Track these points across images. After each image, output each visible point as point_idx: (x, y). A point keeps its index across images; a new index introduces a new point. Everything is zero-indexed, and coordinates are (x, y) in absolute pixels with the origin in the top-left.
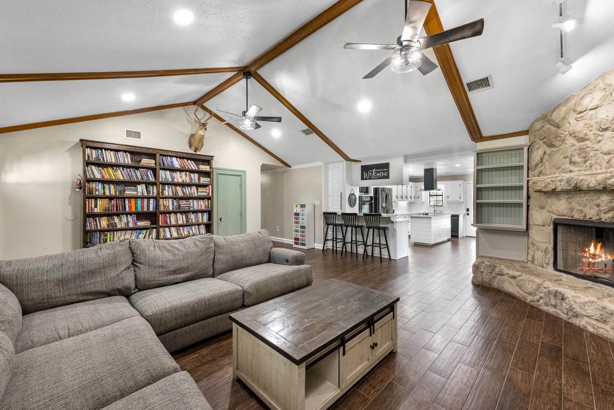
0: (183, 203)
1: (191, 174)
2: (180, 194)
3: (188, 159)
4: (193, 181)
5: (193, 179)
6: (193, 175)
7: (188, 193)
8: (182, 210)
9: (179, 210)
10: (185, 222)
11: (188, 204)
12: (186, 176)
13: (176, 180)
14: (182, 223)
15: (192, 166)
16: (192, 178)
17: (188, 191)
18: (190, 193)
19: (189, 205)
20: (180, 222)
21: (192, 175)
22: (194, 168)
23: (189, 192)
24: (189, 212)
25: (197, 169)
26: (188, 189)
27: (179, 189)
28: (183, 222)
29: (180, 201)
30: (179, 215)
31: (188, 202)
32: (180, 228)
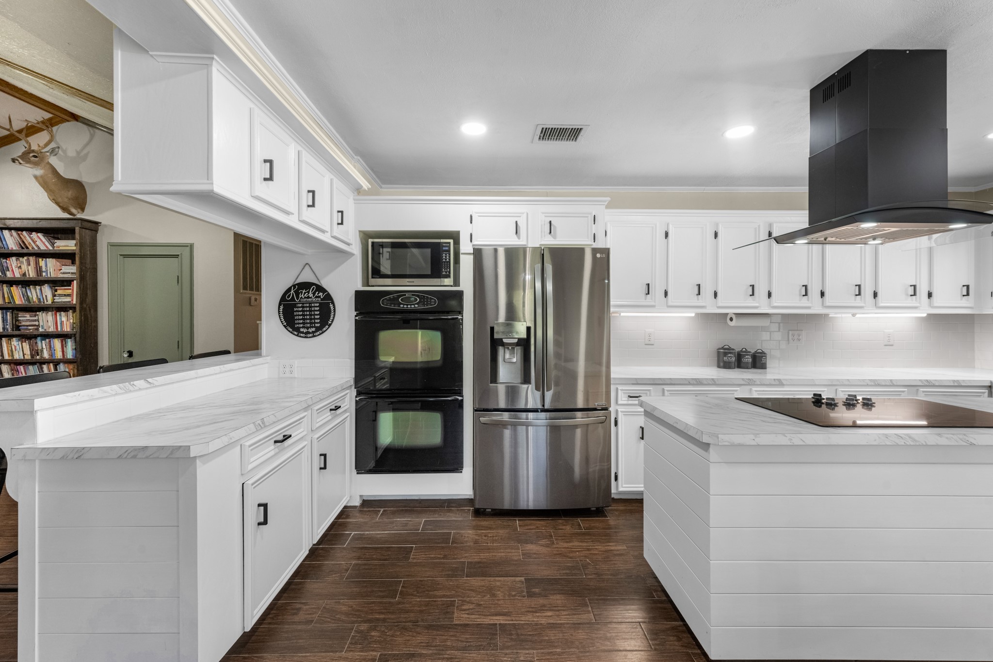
0: (25, 318)
1: (40, 260)
2: (19, 301)
3: (30, 230)
4: (44, 274)
5: (44, 269)
6: (44, 262)
7: (35, 299)
8: (23, 332)
9: (17, 333)
10: (28, 357)
11: (35, 321)
12: (29, 264)
13: (9, 275)
14: (22, 358)
15: (39, 243)
16: (41, 268)
17: (34, 294)
18: (40, 299)
19: (37, 323)
20: (18, 356)
21: (42, 262)
22: (43, 248)
23: (37, 296)
24: (35, 337)
25: (51, 248)
26: (36, 290)
27: (16, 291)
28: (24, 356)
29: (21, 314)
30: (15, 342)
31: (35, 316)
32: (18, 367)
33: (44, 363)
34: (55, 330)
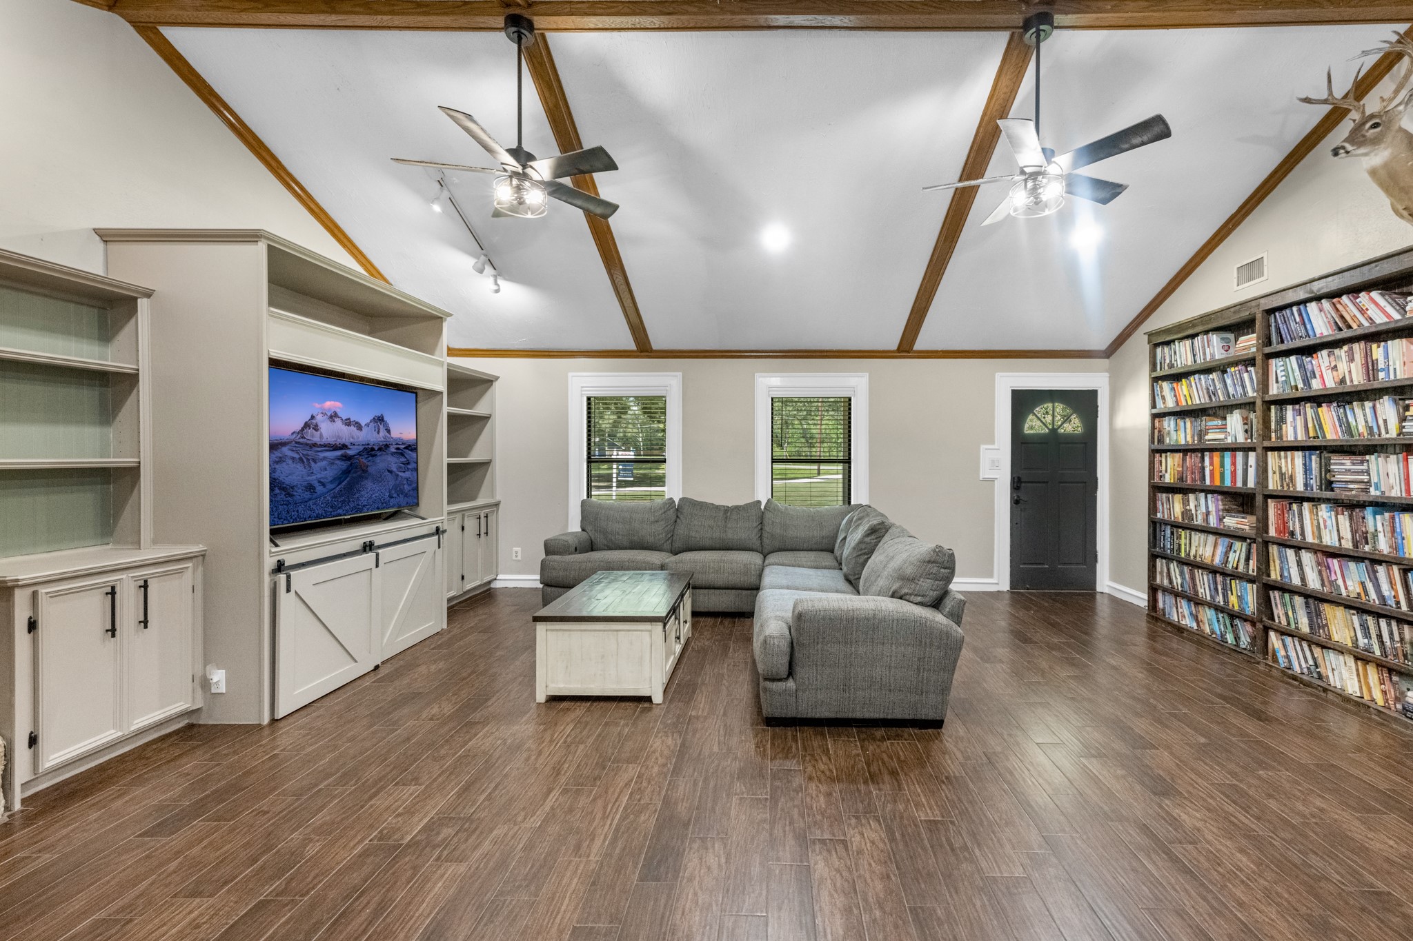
0: (1343, 467)
1: (1374, 346)
2: (1332, 433)
3: (1354, 290)
4: (1381, 375)
5: (1381, 365)
6: (1381, 350)
7: (1362, 428)
8: (1339, 494)
9: (1329, 494)
10: (1347, 544)
11: (1362, 472)
12: (1352, 360)
13: (1316, 385)
14: (1337, 545)
15: (1373, 313)
16: (1375, 363)
17: (1360, 417)
18: (1371, 428)
19: (1365, 478)
20: (1329, 539)
21: (1378, 351)
22: (1380, 319)
23: (1366, 422)
24: (1362, 505)
25: (1397, 316)
26: (1364, 410)
27: (1328, 414)
28: (1339, 540)
29: (1335, 459)
30: (1324, 511)
31: (1362, 462)
32: (1330, 560)
33: (1380, 562)
34: (1404, 495)
